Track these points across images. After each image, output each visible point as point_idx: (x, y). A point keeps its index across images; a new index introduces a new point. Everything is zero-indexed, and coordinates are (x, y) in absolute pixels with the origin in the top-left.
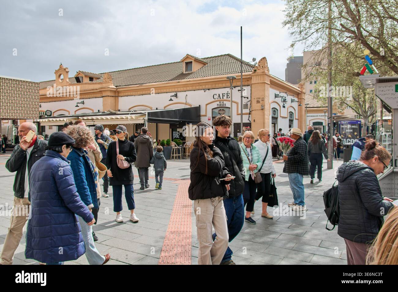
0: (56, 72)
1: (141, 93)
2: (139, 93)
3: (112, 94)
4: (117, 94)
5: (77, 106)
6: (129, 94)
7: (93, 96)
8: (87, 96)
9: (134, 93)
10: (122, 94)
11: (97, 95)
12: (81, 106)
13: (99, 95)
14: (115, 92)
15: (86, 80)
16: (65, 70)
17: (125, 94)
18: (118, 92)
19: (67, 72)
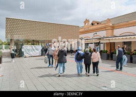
0: (84, 22)
1: (127, 26)
2: (126, 26)
3: (111, 28)
4: (113, 28)
5: (94, 35)
6: (120, 27)
7: (101, 30)
8: (98, 30)
9: (123, 27)
10: (116, 28)
11: (103, 30)
12: (95, 35)
13: (104, 29)
14: (112, 27)
15: (96, 24)
16: (88, 20)
17: (117, 28)
18: (114, 27)
19: (89, 21)
